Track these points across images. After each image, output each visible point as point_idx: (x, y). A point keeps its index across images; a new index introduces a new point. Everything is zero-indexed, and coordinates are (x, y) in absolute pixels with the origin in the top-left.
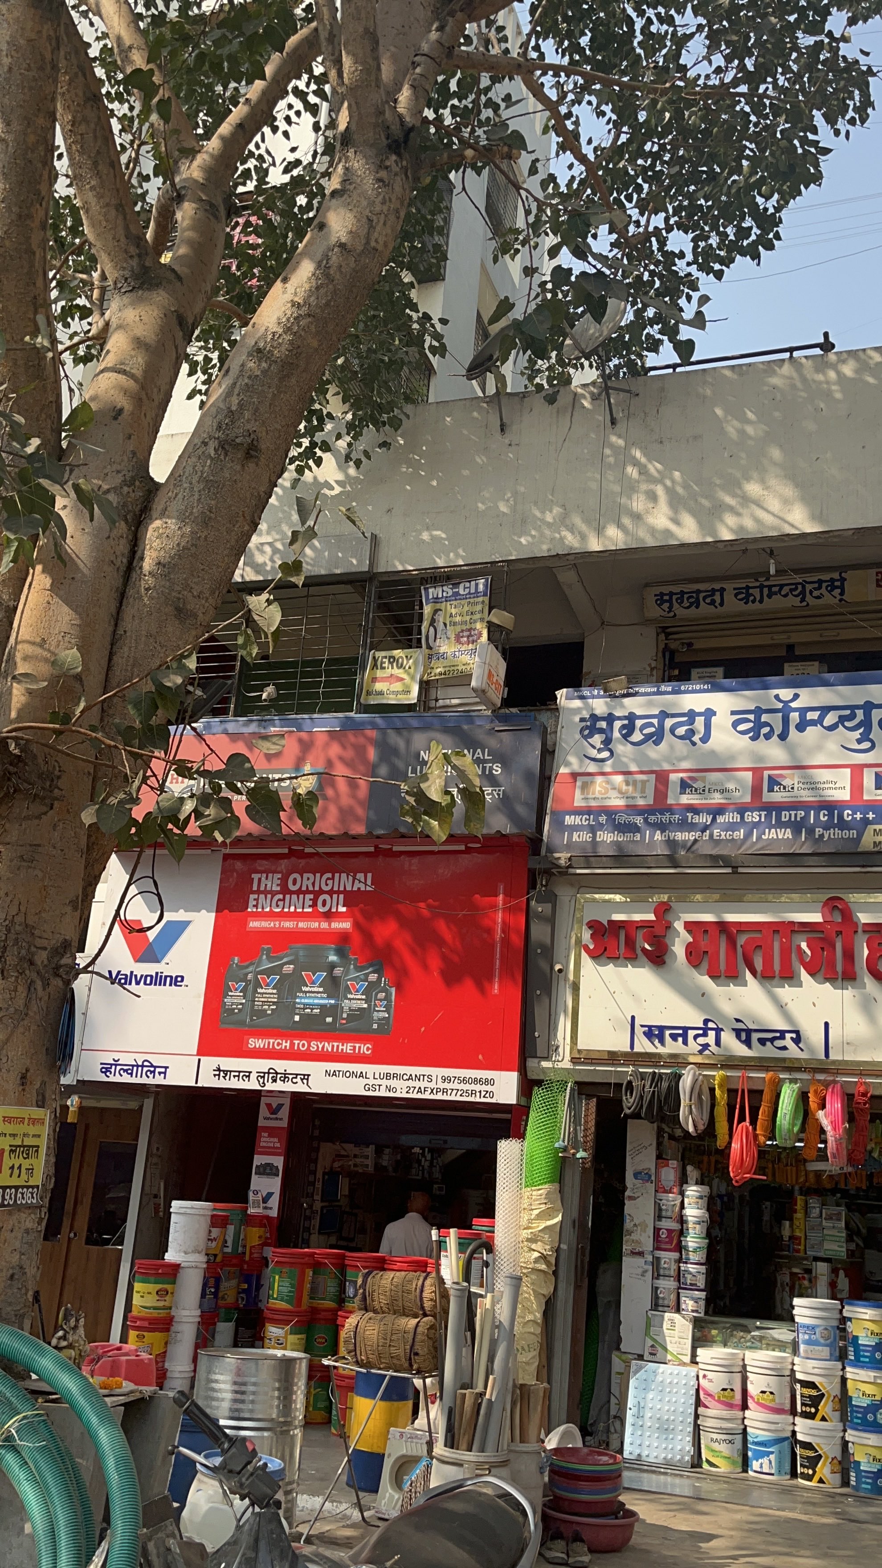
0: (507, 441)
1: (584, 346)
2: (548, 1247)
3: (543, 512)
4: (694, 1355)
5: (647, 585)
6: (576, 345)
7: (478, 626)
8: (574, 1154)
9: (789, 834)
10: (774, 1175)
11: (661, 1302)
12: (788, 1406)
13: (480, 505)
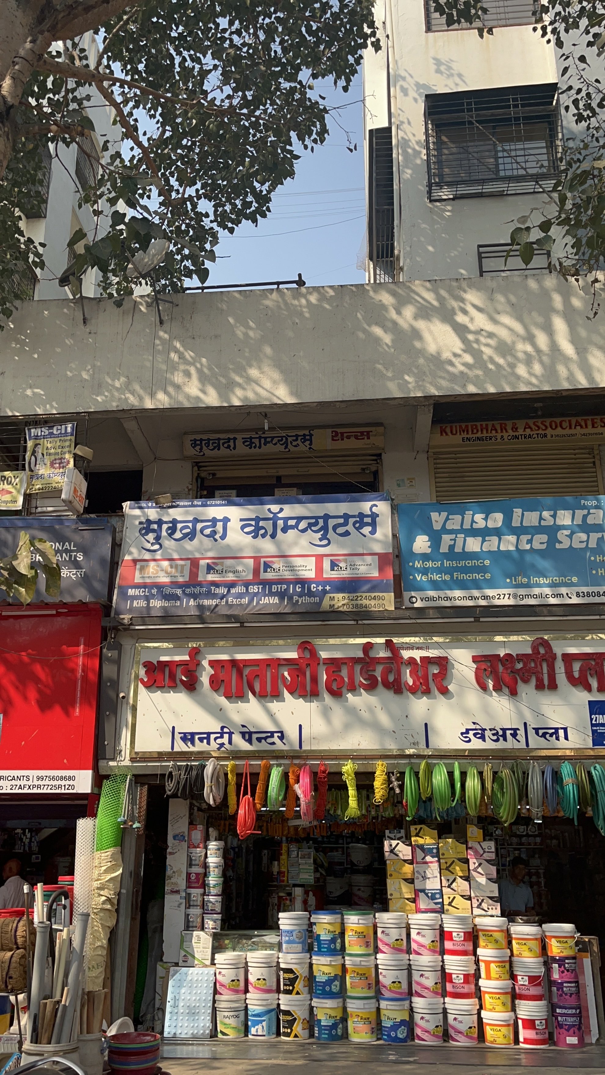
0: (88, 330)
1: (141, 270)
2: (112, 892)
3: (113, 380)
4: (213, 959)
5: (185, 433)
6: (136, 268)
7: (67, 456)
8: (131, 826)
9: (276, 600)
10: (267, 830)
11: (191, 924)
12: (274, 988)
13: (68, 373)
